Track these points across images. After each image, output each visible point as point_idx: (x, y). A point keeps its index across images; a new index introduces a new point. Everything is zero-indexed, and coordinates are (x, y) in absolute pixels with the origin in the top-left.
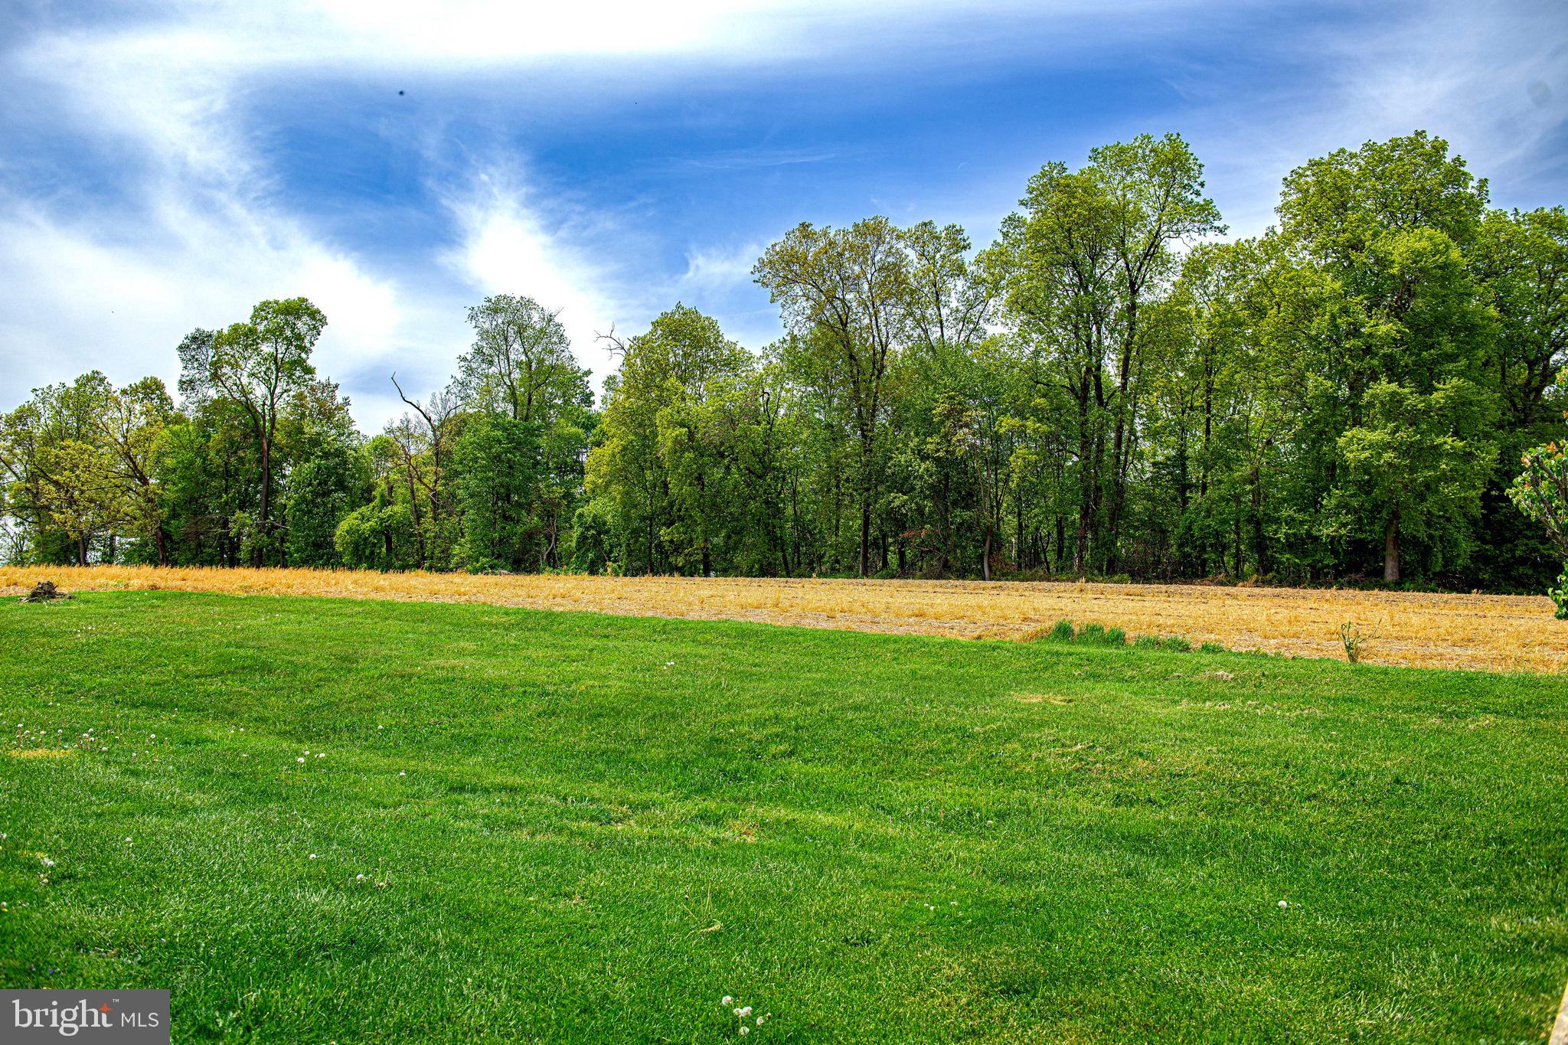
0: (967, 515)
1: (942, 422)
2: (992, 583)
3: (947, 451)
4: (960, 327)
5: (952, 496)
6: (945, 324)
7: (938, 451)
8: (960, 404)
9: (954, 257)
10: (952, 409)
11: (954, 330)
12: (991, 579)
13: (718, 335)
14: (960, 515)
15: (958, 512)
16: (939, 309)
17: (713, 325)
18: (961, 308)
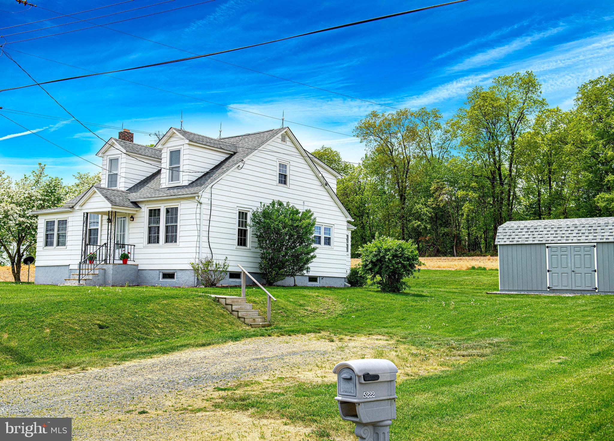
0: (446, 230)
1: (434, 193)
2: (458, 258)
3: (436, 205)
4: (440, 150)
5: (439, 222)
6: (433, 150)
7: (432, 204)
8: (441, 185)
9: (436, 121)
10: (438, 187)
11: (437, 152)
12: (457, 256)
13: (339, 158)
14: (443, 230)
15: (442, 228)
16: (430, 144)
17: (337, 155)
18: (440, 143)
